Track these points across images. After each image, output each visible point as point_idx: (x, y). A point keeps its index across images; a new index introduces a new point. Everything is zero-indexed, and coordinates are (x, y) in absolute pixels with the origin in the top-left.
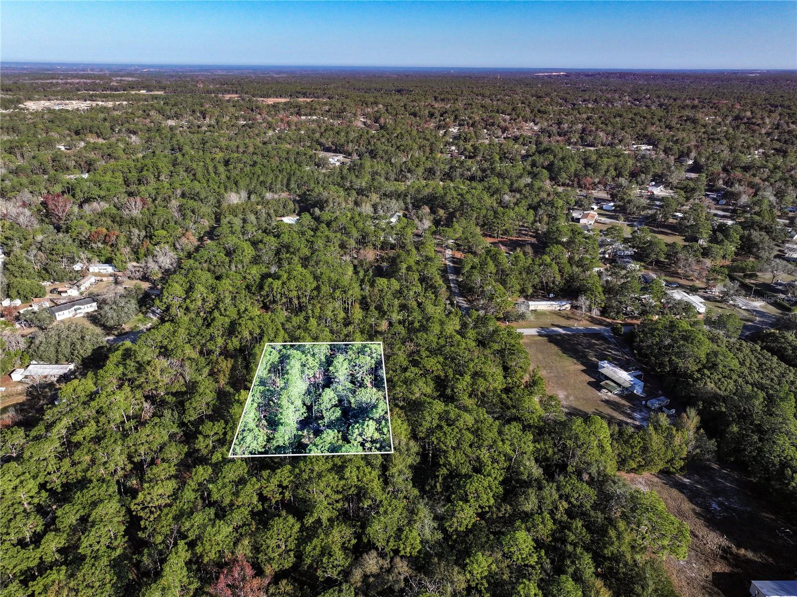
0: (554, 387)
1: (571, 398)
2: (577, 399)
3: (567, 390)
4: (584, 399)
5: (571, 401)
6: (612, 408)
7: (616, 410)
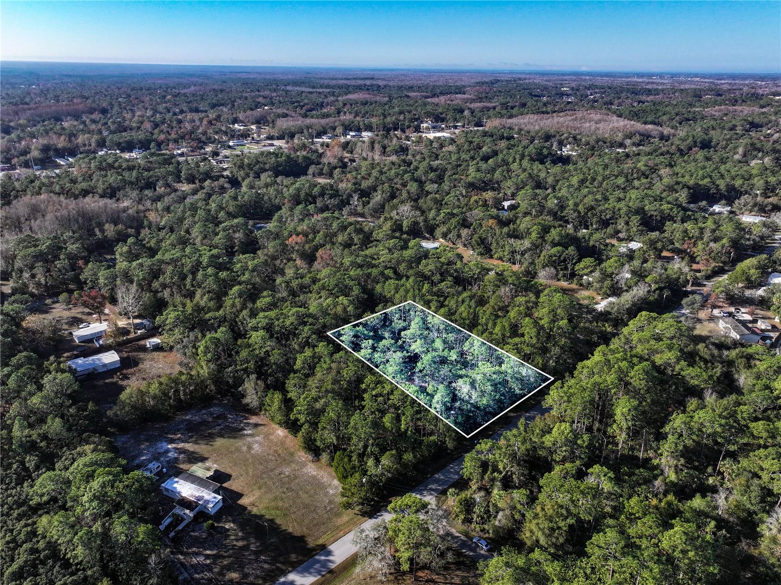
0: (268, 454)
1: (245, 448)
2: (238, 450)
3: (253, 456)
4: (231, 452)
5: (244, 445)
6: (195, 453)
7: (193, 452)
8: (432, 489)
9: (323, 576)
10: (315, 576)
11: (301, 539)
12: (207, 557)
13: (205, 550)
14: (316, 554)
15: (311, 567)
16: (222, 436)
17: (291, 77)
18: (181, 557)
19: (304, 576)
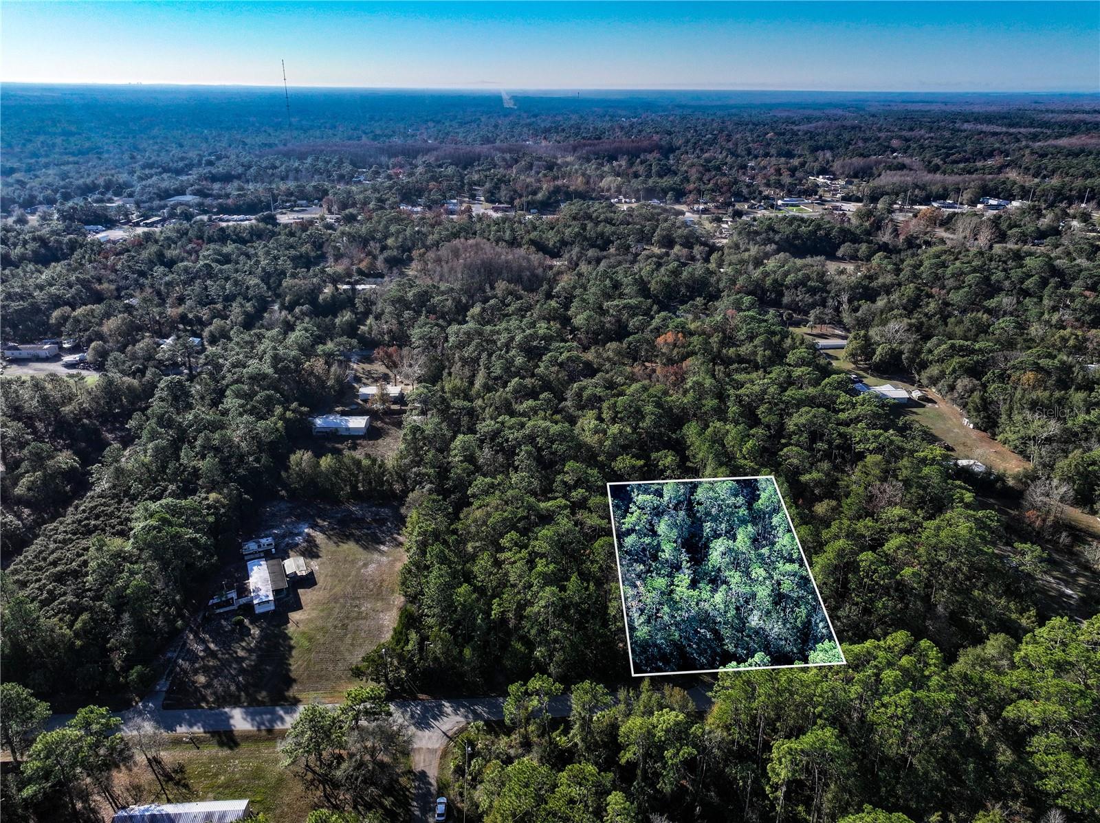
1: (361, 563)
2: (354, 562)
3: (358, 575)
4: (346, 561)
5: (366, 559)
6: (317, 547)
7: (316, 545)
8: (474, 712)
9: (259, 730)
10: (253, 725)
11: (290, 682)
12: (207, 649)
13: (213, 642)
14: (281, 706)
15: (261, 714)
16: (357, 541)
17: (993, 108)
18: (191, 637)
19: (245, 719)
